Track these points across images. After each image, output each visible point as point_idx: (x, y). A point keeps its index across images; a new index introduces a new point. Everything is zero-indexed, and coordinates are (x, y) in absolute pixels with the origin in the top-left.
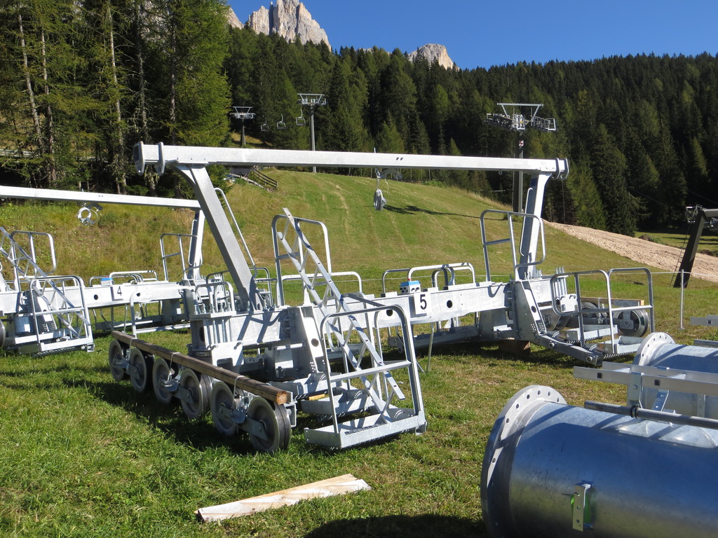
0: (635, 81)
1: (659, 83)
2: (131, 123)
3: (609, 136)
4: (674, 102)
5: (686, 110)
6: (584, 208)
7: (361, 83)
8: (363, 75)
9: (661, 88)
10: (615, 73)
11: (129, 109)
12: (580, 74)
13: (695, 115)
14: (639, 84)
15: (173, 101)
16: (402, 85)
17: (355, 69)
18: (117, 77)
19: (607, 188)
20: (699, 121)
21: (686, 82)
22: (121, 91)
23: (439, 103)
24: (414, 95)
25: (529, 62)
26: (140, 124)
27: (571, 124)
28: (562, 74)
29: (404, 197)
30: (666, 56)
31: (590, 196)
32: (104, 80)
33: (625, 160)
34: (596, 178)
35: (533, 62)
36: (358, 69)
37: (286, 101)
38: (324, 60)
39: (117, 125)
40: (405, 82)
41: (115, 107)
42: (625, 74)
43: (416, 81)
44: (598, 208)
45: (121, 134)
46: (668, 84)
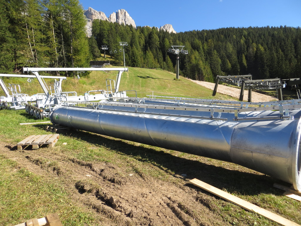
0: (228, 36)
1: (234, 36)
2: (60, 54)
3: (217, 54)
4: (238, 43)
5: (242, 45)
6: (206, 76)
7: (142, 38)
8: (143, 35)
9: (235, 38)
10: (222, 34)
11: (59, 50)
12: (211, 34)
13: (244, 46)
14: (229, 37)
15: (72, 47)
16: (155, 38)
17: (141, 33)
18: (55, 41)
19: (214, 70)
20: (245, 48)
21: (243, 36)
22: (56, 45)
23: (166, 44)
24: (158, 41)
25: (196, 30)
26: (62, 54)
27: (206, 50)
28: (206, 34)
29: (147, 74)
30: (238, 28)
31: (209, 72)
32: (52, 42)
33: (221, 61)
34: (211, 67)
35: (198, 30)
36: (142, 33)
37: (117, 44)
38: (131, 31)
39: (56, 55)
40: (156, 37)
41: (55, 49)
42: (225, 34)
43: (159, 37)
44: (211, 76)
45: (57, 57)
46: (237, 37)
